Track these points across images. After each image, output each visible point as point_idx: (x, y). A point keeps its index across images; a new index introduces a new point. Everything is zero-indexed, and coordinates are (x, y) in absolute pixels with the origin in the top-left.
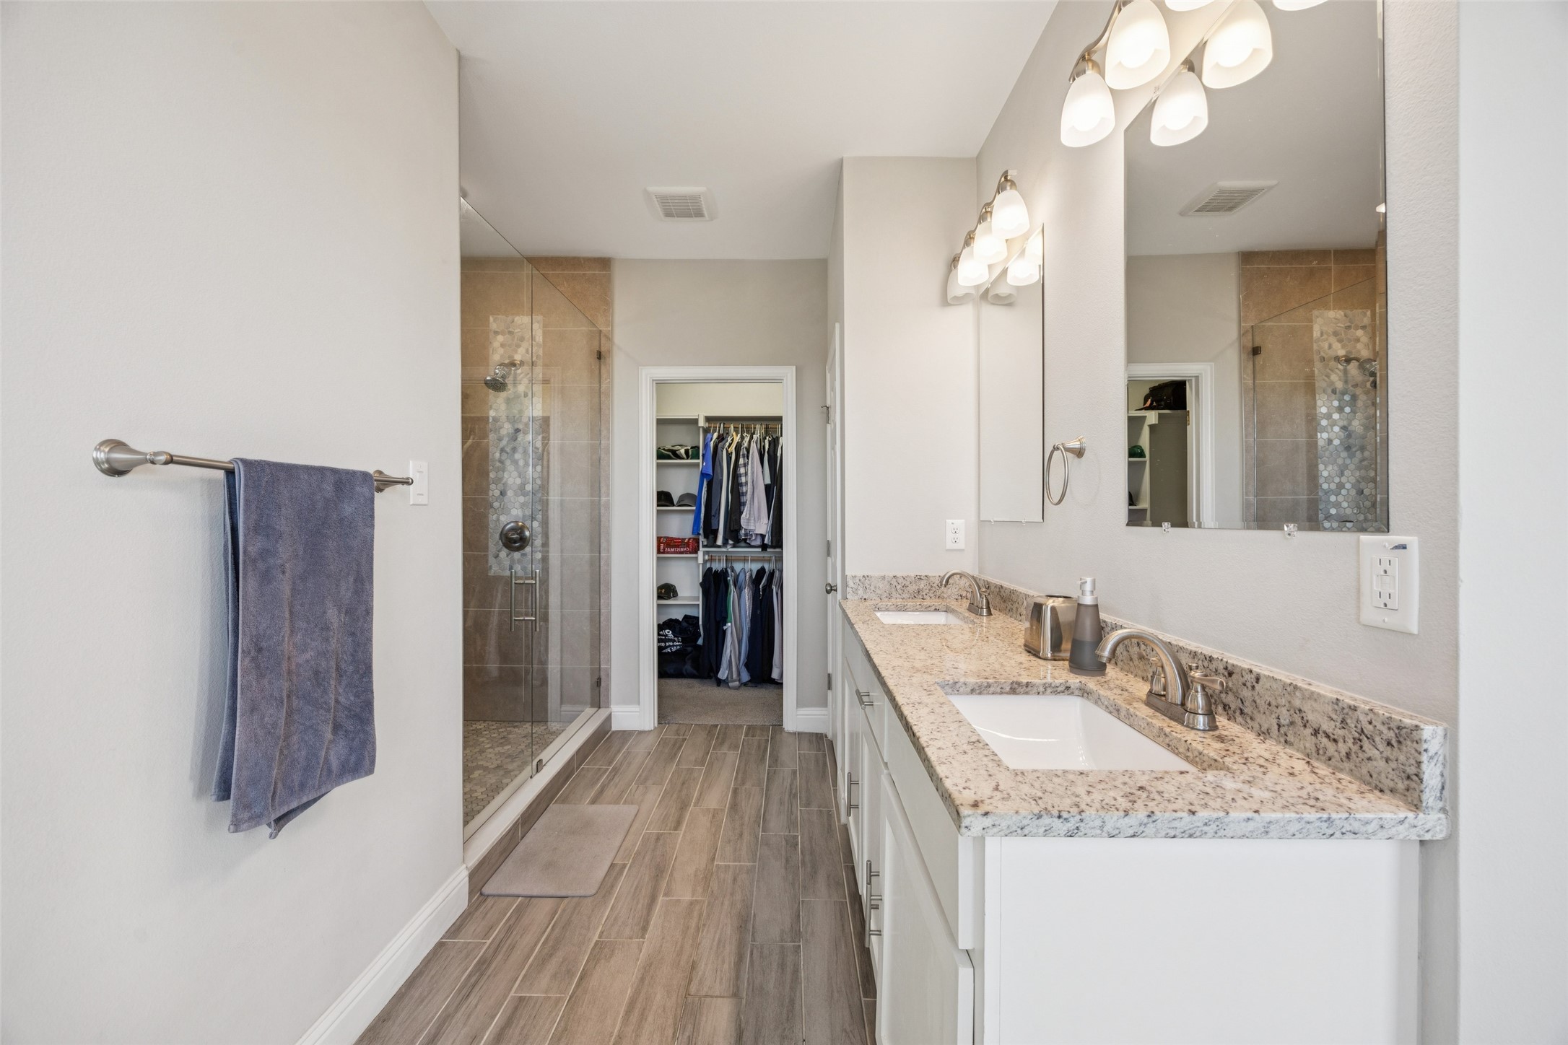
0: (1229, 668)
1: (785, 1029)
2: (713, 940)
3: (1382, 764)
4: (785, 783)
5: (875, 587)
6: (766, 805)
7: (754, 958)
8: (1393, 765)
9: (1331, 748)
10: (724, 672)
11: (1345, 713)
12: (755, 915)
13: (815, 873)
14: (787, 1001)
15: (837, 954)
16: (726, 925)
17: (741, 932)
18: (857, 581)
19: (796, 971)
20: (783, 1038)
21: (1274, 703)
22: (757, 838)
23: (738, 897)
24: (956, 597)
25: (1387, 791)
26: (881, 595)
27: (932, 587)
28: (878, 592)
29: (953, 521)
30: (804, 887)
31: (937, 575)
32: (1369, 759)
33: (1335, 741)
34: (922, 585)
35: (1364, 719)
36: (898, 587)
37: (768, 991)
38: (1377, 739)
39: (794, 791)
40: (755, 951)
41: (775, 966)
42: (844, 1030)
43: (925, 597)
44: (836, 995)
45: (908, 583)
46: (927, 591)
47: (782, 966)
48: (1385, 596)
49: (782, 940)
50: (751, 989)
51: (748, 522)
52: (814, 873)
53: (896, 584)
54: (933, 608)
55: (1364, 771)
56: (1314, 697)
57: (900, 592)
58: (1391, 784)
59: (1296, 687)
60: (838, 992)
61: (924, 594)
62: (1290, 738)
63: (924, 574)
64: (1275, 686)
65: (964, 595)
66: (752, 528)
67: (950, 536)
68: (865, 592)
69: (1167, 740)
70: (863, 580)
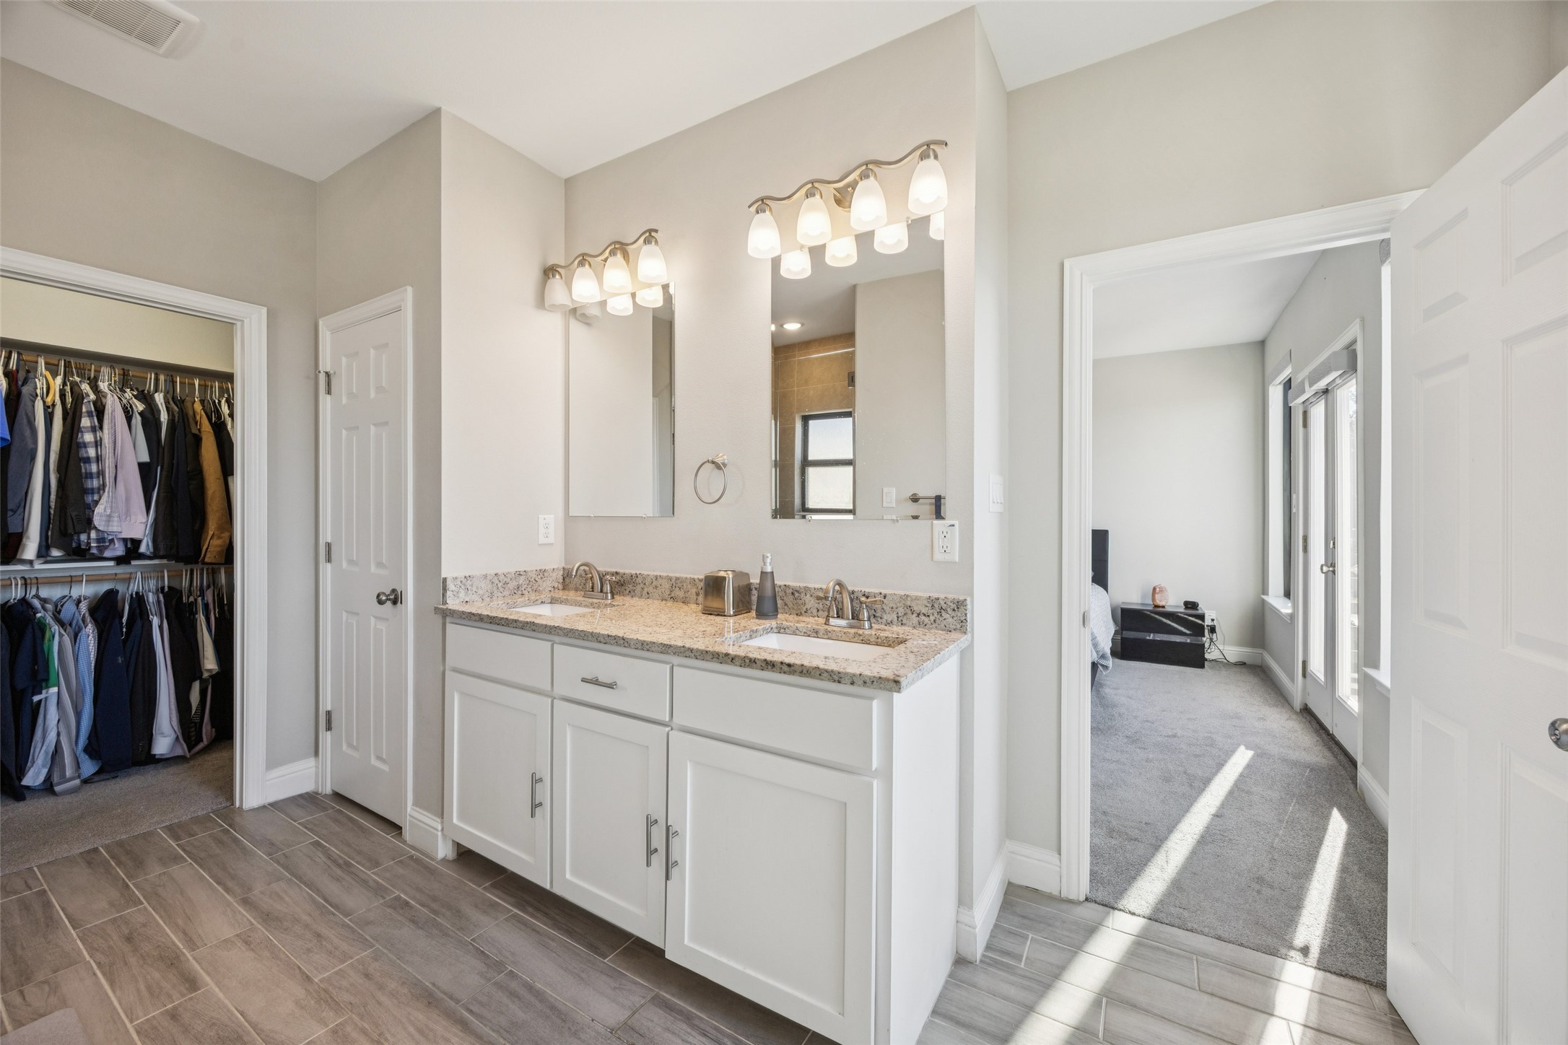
0: (866, 594)
1: (569, 1028)
2: (412, 1036)
3: (951, 620)
4: (318, 860)
5: (477, 588)
6: (318, 891)
7: (478, 1012)
8: (955, 618)
9: (926, 620)
10: (38, 774)
11: (933, 602)
12: (434, 984)
13: (459, 911)
14: (548, 1011)
15: (552, 950)
16: (409, 1014)
17: (436, 1007)
18: (459, 583)
19: (530, 988)
20: (575, 1034)
21: (895, 606)
22: (348, 926)
23: (392, 985)
24: (550, 589)
25: (953, 631)
26: (483, 595)
27: (530, 581)
28: (481, 592)
29: (545, 516)
30: (461, 929)
31: (535, 569)
32: (945, 619)
33: (928, 616)
34: (522, 580)
35: (942, 603)
36: (500, 585)
37: (523, 1020)
38: (949, 610)
39: (341, 861)
40: (471, 1007)
41: (506, 1000)
42: (615, 989)
43: (524, 592)
44: (583, 975)
45: (508, 580)
46: (526, 586)
47: (513, 995)
48: (945, 547)
49: (489, 980)
50: (505, 1034)
51: (109, 521)
52: (458, 913)
53: (497, 582)
54: (540, 601)
55: (943, 625)
56: (917, 598)
57: (501, 590)
58: (954, 627)
59: (908, 596)
60: (583, 972)
61: (523, 589)
62: (904, 621)
63: (522, 569)
64: (895, 598)
65: (556, 586)
66: (115, 529)
67: (542, 531)
68: (466, 594)
69: (861, 638)
70: (464, 581)
